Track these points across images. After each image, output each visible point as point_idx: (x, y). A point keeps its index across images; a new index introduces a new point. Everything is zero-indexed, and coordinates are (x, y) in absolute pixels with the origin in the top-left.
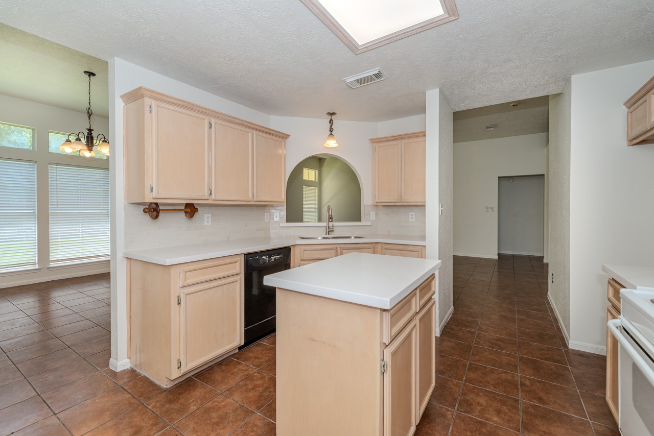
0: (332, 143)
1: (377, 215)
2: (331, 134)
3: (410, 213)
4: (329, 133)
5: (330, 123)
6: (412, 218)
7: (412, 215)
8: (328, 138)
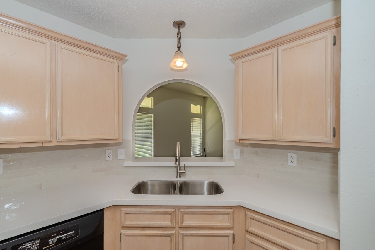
0: (180, 63)
1: (242, 152)
2: (179, 50)
3: (290, 155)
4: (177, 49)
5: (178, 37)
6: (292, 162)
7: (292, 158)
8: (175, 56)
